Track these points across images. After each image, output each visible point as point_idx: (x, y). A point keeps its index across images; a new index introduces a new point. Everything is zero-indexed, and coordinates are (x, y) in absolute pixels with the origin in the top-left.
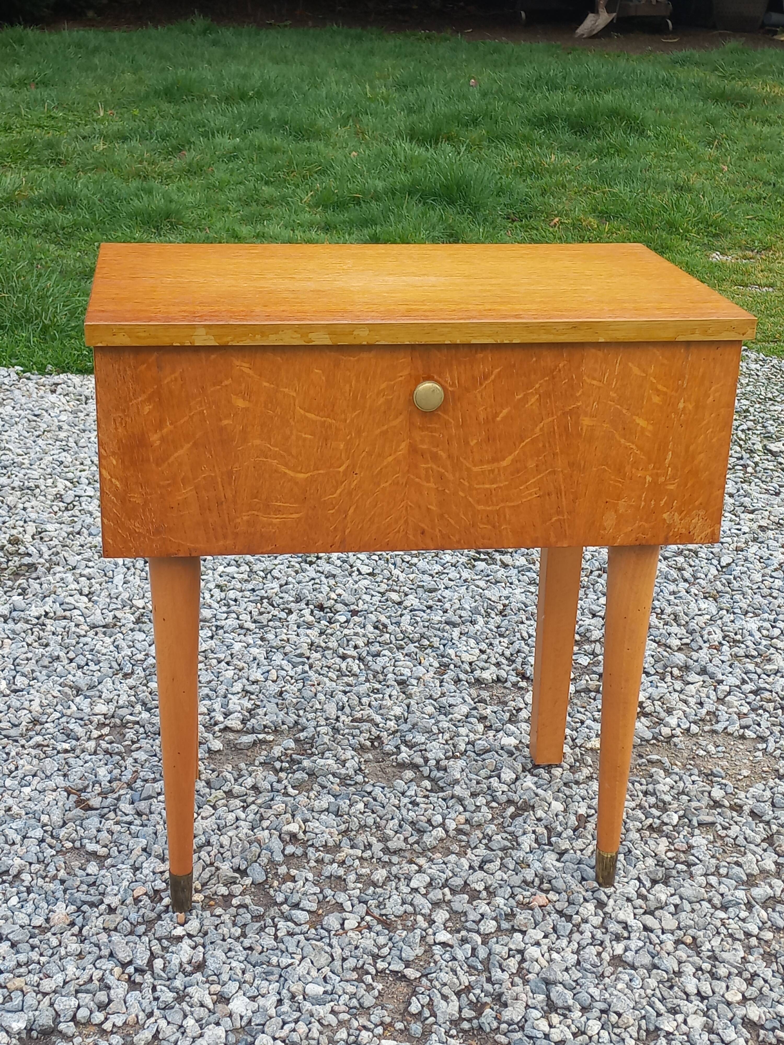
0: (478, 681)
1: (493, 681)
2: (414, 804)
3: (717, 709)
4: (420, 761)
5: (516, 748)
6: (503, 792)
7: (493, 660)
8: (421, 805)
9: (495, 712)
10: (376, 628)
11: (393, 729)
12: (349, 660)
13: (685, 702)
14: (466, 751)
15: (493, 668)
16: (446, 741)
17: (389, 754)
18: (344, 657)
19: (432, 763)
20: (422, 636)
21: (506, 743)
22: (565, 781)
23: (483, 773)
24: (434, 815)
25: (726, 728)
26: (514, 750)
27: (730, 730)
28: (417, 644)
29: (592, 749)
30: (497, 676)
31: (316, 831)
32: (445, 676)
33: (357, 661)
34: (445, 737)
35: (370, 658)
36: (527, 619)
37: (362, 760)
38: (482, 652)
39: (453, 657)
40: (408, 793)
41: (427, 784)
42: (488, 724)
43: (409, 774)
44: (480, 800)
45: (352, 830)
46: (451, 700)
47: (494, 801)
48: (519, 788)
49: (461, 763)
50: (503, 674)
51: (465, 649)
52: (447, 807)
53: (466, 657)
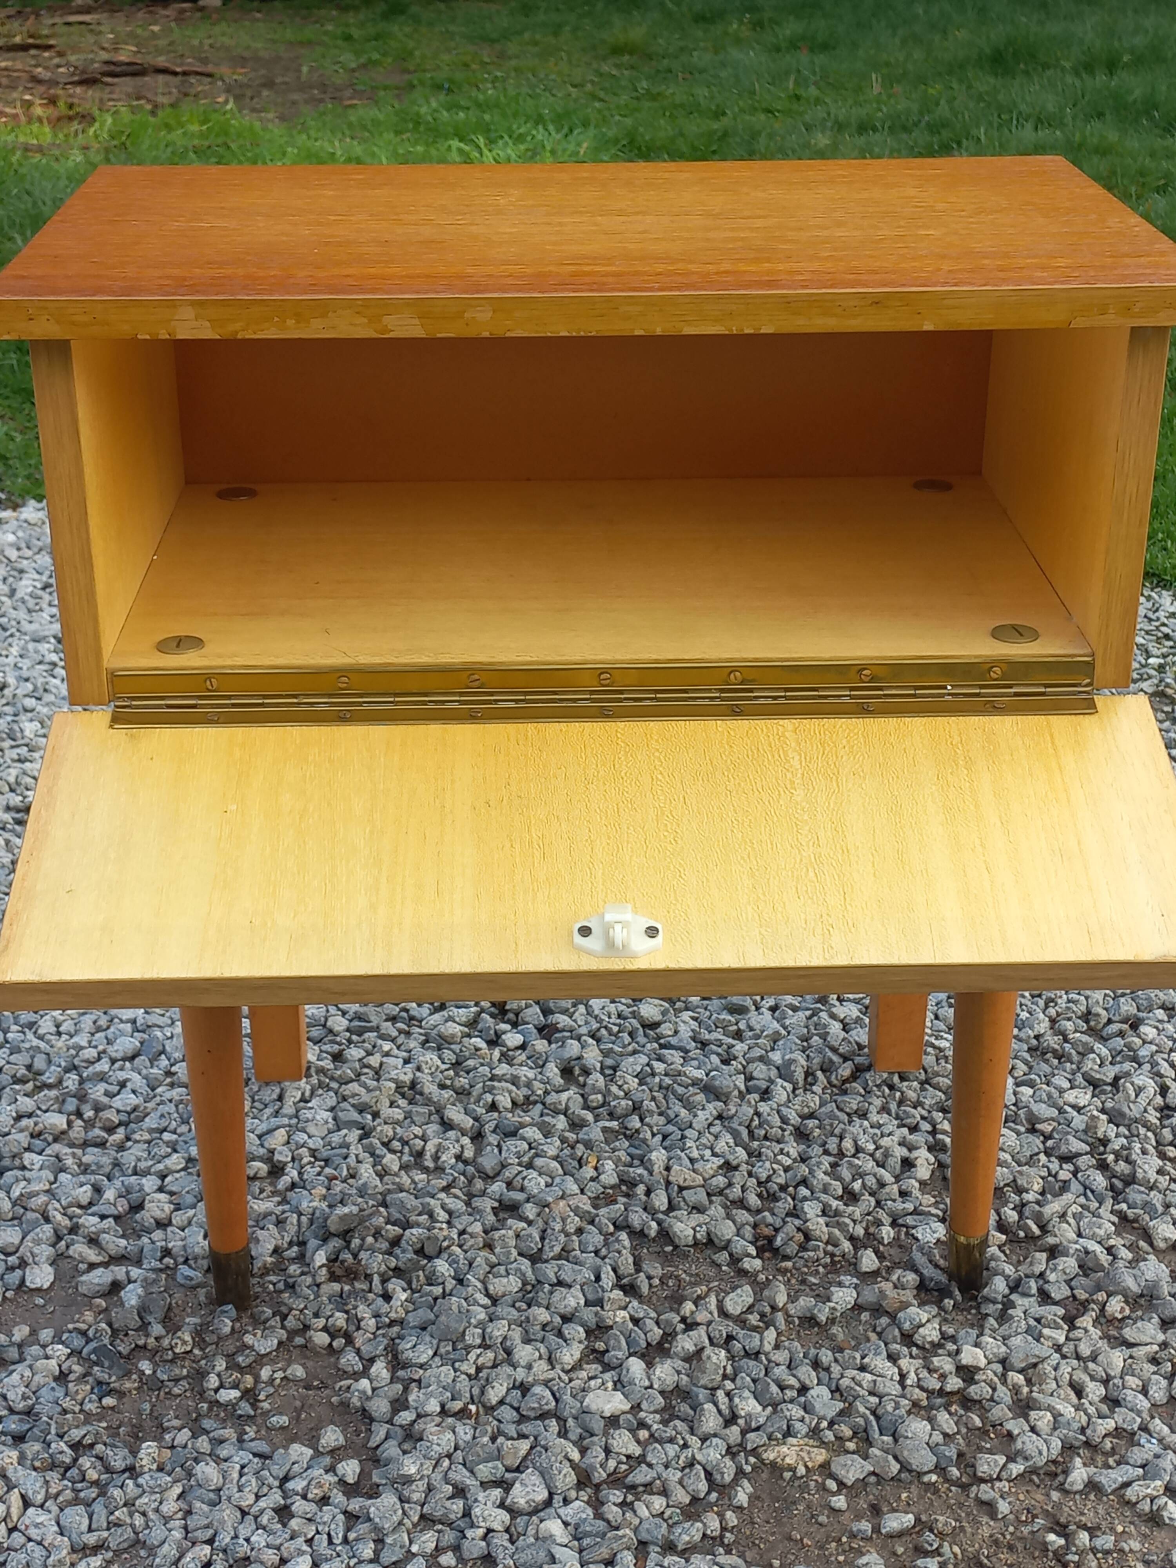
0: (665, 1235)
1: (696, 1244)
2: (284, 1513)
3: (1144, 1428)
4: (380, 1407)
5: (613, 1421)
6: (489, 1531)
7: (736, 1192)
8: (294, 1523)
9: (636, 1321)
10: (567, 1072)
11: (393, 1315)
12: (451, 1134)
13: (1079, 1391)
14: (501, 1402)
15: (716, 1210)
16: (479, 1369)
17: (345, 1374)
18: (447, 1125)
19: (406, 1417)
20: (637, 1108)
21: (593, 1408)
22: (644, 1536)
23: (485, 1470)
24: (301, 1553)
25: (1127, 1485)
26: (598, 1425)
27: (1130, 1493)
28: (614, 1124)
29: (773, 1464)
30: (708, 1234)
31: (33, 1533)
32: (603, 1211)
33: (466, 1140)
34: (481, 1361)
35: (493, 1139)
36: (885, 1109)
37: (279, 1375)
38: (728, 1167)
39: (658, 1168)
40: (290, 1485)
41: (350, 1469)
42: (600, 1346)
43: (332, 1436)
44: (428, 1541)
45: (108, 1549)
46: (568, 1272)
47: (456, 1549)
48: (531, 1531)
49: (465, 1432)
50: (727, 1230)
51: (695, 1154)
52: (346, 1541)
53: (681, 1174)
